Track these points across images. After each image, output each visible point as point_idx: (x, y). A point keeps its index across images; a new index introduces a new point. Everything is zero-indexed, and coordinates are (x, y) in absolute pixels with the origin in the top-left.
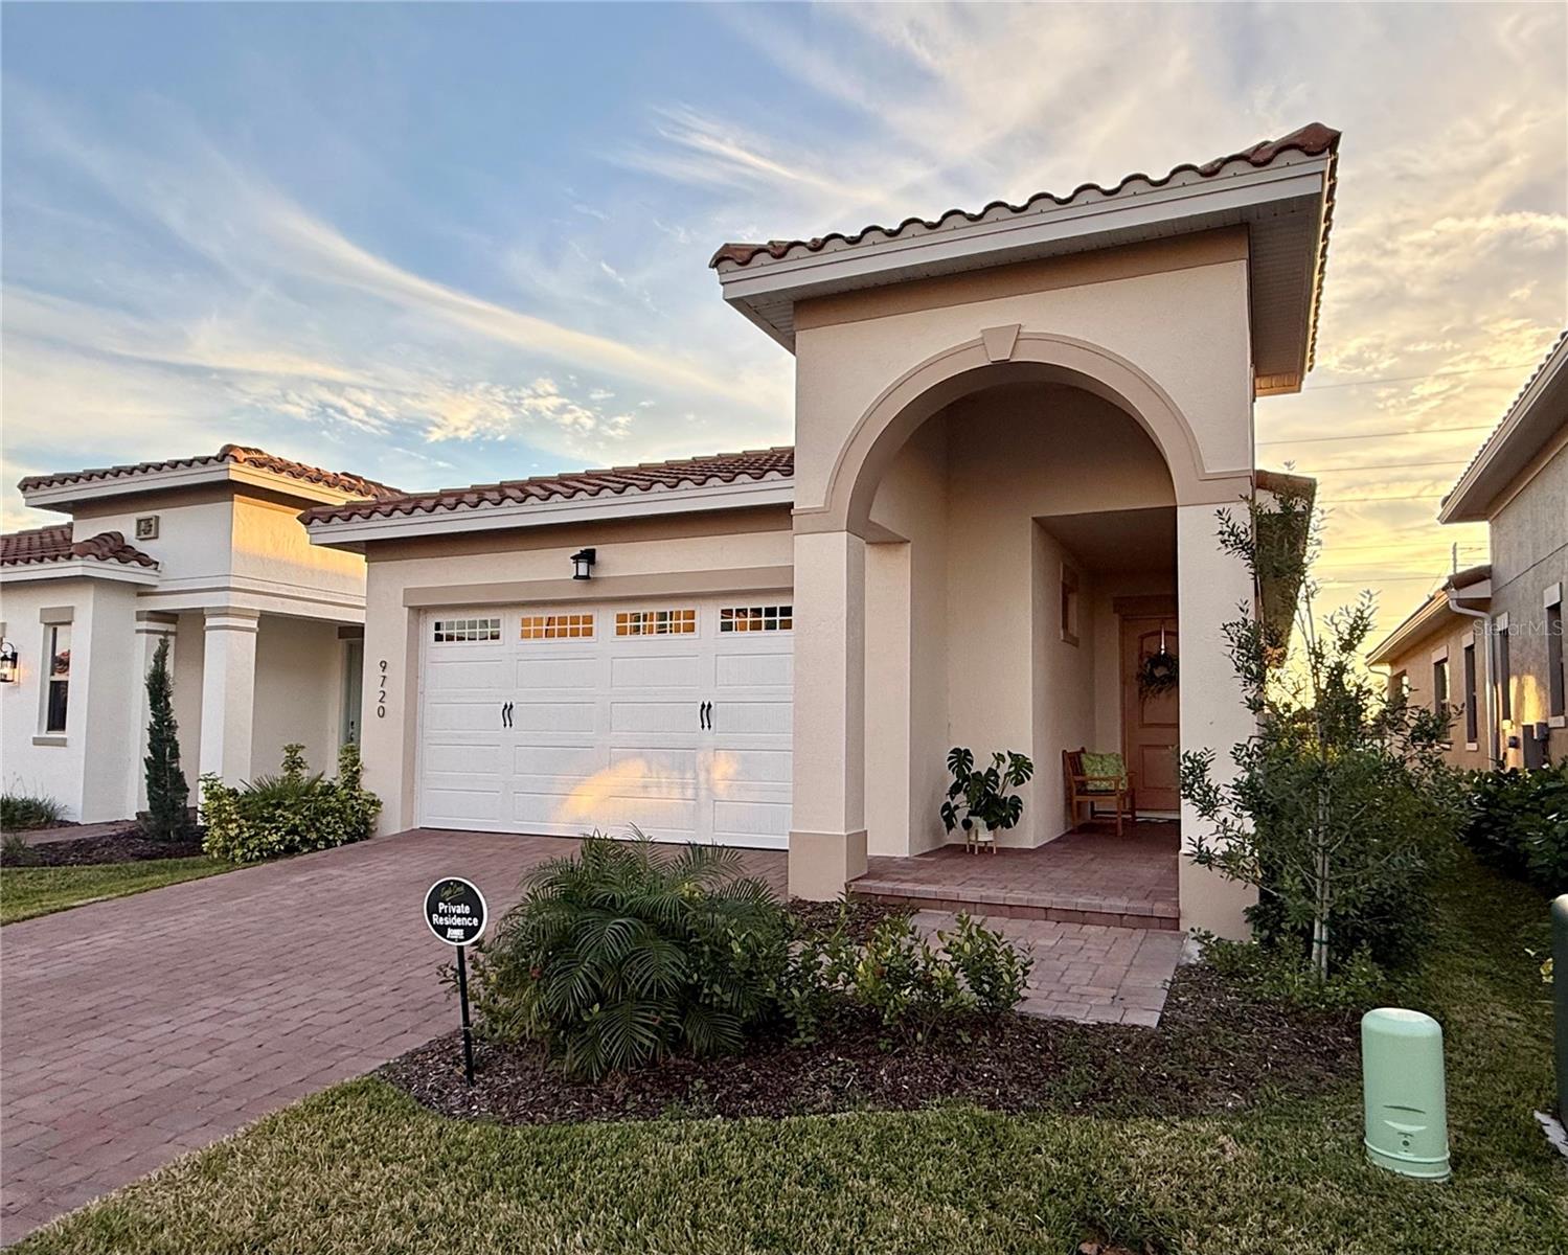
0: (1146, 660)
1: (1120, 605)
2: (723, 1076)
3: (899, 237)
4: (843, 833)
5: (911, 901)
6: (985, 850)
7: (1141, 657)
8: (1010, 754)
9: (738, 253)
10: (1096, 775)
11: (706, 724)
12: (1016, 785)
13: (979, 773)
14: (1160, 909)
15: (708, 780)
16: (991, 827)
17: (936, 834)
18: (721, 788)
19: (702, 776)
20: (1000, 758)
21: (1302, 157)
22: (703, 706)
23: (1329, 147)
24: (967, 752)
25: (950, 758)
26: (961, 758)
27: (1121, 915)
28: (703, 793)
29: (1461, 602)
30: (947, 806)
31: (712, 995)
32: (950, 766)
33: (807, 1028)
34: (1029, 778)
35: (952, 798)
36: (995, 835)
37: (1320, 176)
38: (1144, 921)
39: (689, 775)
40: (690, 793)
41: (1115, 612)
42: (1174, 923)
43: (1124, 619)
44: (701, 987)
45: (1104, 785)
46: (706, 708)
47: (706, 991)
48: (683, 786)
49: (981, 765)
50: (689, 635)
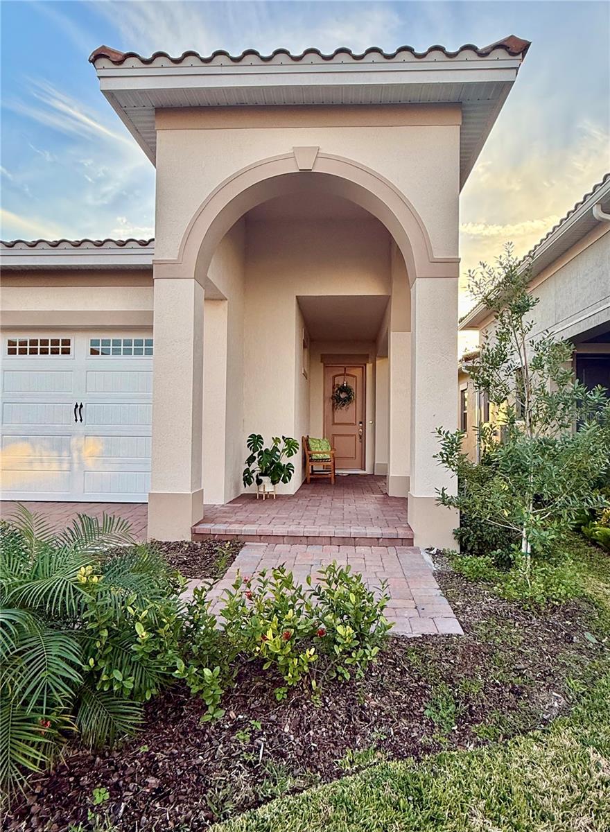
0: (337, 389)
1: (324, 358)
2: (124, 768)
3: (240, 63)
4: (190, 492)
5: (239, 537)
6: (269, 497)
7: (334, 388)
8: (283, 437)
9: (113, 55)
10: (317, 450)
11: (79, 418)
12: (288, 457)
13: (267, 449)
14: (401, 533)
15: (79, 458)
16: (274, 483)
17: (237, 487)
18: (90, 463)
19: (75, 455)
20: (276, 440)
21: (506, 56)
22: (77, 406)
23: (522, 52)
24: (260, 437)
25: (249, 441)
26: (255, 440)
27: (378, 538)
28: (76, 466)
29: (467, 368)
30: (247, 471)
31: (111, 682)
32: (248, 446)
33: (215, 700)
34: (296, 453)
35: (249, 466)
36: (274, 488)
37: (515, 71)
38: (392, 541)
39: (65, 454)
40: (65, 466)
41: (321, 362)
42: (409, 541)
43: (325, 367)
44: (99, 674)
45: (320, 456)
46: (79, 408)
47: (104, 678)
48: (61, 462)
49: (268, 445)
50: (66, 356)
